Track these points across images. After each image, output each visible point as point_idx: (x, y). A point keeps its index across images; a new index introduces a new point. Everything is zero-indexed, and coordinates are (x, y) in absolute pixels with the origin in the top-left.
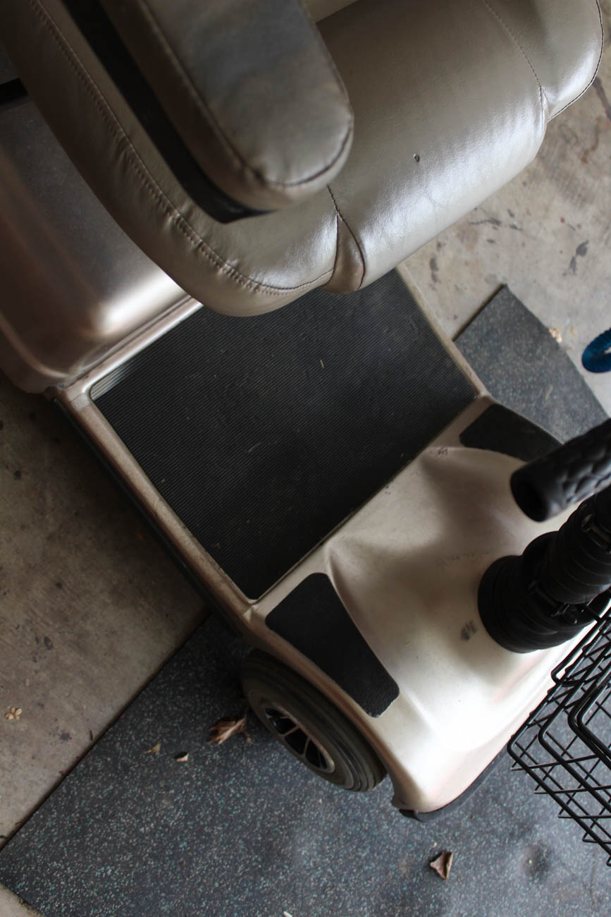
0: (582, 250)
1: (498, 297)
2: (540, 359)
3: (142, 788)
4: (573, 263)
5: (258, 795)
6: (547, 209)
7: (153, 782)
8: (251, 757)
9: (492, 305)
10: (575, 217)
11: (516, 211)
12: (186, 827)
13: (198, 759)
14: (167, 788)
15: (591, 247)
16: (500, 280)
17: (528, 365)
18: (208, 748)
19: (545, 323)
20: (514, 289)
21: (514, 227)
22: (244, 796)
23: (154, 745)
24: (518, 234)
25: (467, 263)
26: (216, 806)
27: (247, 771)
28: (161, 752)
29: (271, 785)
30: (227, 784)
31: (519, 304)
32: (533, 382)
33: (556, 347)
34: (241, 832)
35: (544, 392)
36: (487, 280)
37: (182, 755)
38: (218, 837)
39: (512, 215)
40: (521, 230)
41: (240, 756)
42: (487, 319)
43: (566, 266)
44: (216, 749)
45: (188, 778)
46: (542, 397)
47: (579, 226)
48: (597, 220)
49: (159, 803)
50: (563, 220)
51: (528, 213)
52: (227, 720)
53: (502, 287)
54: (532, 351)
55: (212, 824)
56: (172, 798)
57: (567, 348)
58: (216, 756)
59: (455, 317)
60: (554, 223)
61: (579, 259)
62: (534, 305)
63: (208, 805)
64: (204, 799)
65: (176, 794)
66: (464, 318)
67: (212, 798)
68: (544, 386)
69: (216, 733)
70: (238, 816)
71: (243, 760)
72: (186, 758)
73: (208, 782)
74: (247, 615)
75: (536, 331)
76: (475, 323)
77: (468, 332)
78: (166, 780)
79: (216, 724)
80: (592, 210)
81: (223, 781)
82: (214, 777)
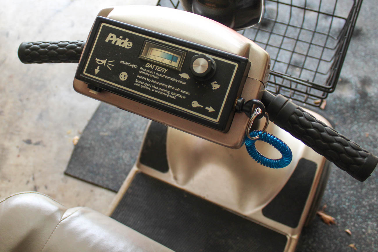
0: (29, 142)
1: (72, 174)
2: (91, 144)
3: (371, 245)
4: (37, 144)
5: (342, 192)
6: (17, 166)
7: (365, 241)
8: (330, 202)
9: (77, 175)
10: (14, 151)
11: (25, 181)
12: (372, 217)
13: (345, 225)
14: (364, 233)
15: (25, 138)
16: (63, 176)
17: (96, 148)
18: (338, 223)
19: (72, 148)
20: (64, 168)
21: (34, 179)
22: (346, 198)
23: (351, 248)
24: (36, 175)
25: (63, 195)
26: (357, 208)
27: (336, 201)
28: (352, 243)
29: (335, 188)
30: (346, 208)
31: (70, 162)
32: (103, 143)
33: (82, 138)
34: (360, 193)
35: (105, 136)
36: (66, 182)
37: (347, 233)
38: (368, 202)
39: (28, 182)
40: (33, 174)
41: (332, 207)
42: (85, 176)
43: (40, 147)
44: (336, 219)
45: (354, 226)
46: (108, 136)
47: (18, 147)
48: (11, 140)
49: (371, 234)
50: (19, 156)
51: (23, 174)
52: (323, 220)
53: (66, 174)
54: (89, 149)
55: (364, 206)
56: (366, 229)
57: (79, 133)
58: (339, 217)
59: (92, 191)
60: (22, 160)
61: (34, 141)
62: (67, 155)
63: (359, 212)
64: (358, 215)
65: (364, 228)
66: (90, 187)
67: (355, 211)
68: (102, 137)
69: (331, 222)
70: (355, 197)
71: (333, 205)
72: (348, 231)
73: (351, 216)
74: (295, 237)
75: (79, 150)
76: (90, 180)
77: (96, 182)
78: (361, 235)
79: (327, 223)
80: (7, 144)
81: (346, 210)
82: (347, 214)
